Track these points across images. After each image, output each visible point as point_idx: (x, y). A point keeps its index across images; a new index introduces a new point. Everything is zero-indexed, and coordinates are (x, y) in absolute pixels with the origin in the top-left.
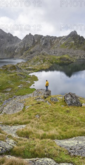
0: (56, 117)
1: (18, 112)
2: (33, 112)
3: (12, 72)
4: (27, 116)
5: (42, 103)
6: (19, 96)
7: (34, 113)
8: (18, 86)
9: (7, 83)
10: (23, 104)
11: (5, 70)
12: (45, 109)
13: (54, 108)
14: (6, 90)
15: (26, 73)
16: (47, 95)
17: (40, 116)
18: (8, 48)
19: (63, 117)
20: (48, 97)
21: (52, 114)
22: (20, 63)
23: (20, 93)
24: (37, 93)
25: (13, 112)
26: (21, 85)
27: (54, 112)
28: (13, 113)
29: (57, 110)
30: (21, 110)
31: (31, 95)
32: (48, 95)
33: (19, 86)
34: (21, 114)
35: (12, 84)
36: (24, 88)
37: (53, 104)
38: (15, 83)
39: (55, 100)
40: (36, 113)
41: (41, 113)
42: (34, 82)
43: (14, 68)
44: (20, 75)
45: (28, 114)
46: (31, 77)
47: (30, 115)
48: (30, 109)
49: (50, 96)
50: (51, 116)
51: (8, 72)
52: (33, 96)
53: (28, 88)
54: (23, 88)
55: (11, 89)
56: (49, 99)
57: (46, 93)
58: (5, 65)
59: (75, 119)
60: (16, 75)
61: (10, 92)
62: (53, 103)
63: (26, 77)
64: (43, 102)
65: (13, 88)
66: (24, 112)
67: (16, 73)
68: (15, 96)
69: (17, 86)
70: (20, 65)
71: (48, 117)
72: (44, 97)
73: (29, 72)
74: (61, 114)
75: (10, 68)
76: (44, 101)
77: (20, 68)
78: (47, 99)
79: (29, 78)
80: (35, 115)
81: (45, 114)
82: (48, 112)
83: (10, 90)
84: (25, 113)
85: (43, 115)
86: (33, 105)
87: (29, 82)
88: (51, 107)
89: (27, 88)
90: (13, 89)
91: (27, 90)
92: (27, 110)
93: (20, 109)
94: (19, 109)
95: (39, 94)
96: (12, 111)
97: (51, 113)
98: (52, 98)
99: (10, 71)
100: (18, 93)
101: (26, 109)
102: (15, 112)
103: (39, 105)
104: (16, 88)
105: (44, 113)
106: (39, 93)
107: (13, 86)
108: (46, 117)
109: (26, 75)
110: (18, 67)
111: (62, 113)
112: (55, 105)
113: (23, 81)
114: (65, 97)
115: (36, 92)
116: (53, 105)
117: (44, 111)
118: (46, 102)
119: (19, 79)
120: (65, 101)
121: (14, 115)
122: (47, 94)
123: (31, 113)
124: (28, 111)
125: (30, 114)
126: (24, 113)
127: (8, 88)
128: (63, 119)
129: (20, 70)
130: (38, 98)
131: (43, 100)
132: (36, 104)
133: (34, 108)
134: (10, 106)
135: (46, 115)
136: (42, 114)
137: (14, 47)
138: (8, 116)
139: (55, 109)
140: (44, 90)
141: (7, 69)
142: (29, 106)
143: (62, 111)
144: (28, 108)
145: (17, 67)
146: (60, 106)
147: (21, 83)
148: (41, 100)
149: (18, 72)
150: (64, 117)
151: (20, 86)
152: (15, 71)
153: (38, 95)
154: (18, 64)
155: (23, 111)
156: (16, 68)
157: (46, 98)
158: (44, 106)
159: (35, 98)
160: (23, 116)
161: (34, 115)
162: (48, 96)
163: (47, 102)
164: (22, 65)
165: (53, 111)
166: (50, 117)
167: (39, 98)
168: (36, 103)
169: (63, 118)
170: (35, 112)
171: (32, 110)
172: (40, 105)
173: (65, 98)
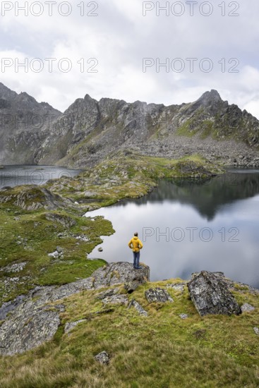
0: (163, 356)
1: (38, 344)
2: (89, 344)
3: (29, 208)
4: (66, 359)
5: (120, 309)
6: (50, 289)
7: (90, 348)
8: (48, 252)
9: (13, 244)
10: (58, 316)
11: (8, 201)
12: (129, 330)
13: (157, 324)
14: (9, 269)
15: (75, 211)
16: (136, 282)
17: (110, 357)
18: (20, 136)
19: (183, 353)
20: (138, 288)
21: (148, 348)
22: (56, 181)
23: (56, 277)
24: (106, 277)
25: (24, 347)
26: (60, 248)
27: (155, 339)
28: (22, 351)
29: (164, 332)
30: (49, 339)
31: (86, 282)
32: (139, 280)
33: (53, 254)
34: (47, 354)
35: (29, 248)
36: (69, 259)
37: (154, 311)
38: (38, 244)
39: (159, 297)
40: (99, 346)
41: (114, 346)
42: (102, 237)
43: (37, 195)
44: (57, 216)
45: (71, 351)
46: (92, 223)
47: (77, 354)
48: (77, 333)
49: (145, 284)
50: (145, 352)
51: (16, 208)
52: (93, 286)
53: (83, 259)
54: (65, 259)
55: (24, 264)
56: (140, 294)
57: (133, 275)
58: (8, 188)
59: (221, 357)
60: (44, 217)
61: (21, 274)
62: (153, 306)
63: (76, 224)
64: (123, 304)
65: (32, 261)
66: (58, 345)
67: (43, 210)
68: (37, 288)
69: (46, 254)
70: (55, 185)
71: (137, 358)
72: (126, 287)
73: (84, 206)
74: (179, 343)
75: (25, 195)
76: (126, 302)
77: (57, 196)
78: (135, 293)
79: (85, 225)
80: (95, 354)
81: (128, 349)
82: (138, 340)
83: (21, 266)
84: (62, 348)
85: (121, 353)
86: (88, 318)
87: (86, 239)
88: (145, 323)
89: (78, 260)
90: (33, 265)
91: (80, 267)
92: (70, 337)
93: (46, 336)
94: (42, 334)
95: (113, 279)
96: (19, 341)
97: (147, 342)
98: (151, 290)
99: (23, 206)
100: (50, 276)
101: (67, 331)
102: (29, 348)
103: (108, 315)
104: (42, 259)
105: (125, 343)
106: (112, 276)
107: (31, 253)
108: (129, 358)
109: (77, 217)
110: (49, 192)
111: (182, 338)
112: (159, 314)
113: (65, 235)
114: (191, 287)
115: (103, 274)
116: (155, 315)
117: (125, 336)
118: (132, 304)
119: (53, 231)
120: (190, 299)
121: (25, 358)
122: (135, 279)
123: (83, 349)
124: (72, 341)
125: (79, 352)
126: (58, 349)
127: (16, 260)
128: (183, 360)
129: (55, 202)
130: (107, 292)
131: (123, 300)
132: (101, 313)
133: (93, 330)
134: (14, 326)
135: (129, 353)
136: (117, 349)
137: (37, 133)
138: (5, 363)
139: (159, 327)
140: (126, 264)
141: (14, 199)
142: (76, 323)
143: (181, 333)
144: (72, 328)
145: (46, 194)
146: (176, 317)
147: (60, 244)
148: (116, 300)
149: (49, 209)
150: (186, 353)
151: (56, 252)
152: (39, 204)
153: (108, 284)
154: (51, 182)
155: (56, 340)
156: (44, 196)
157: (131, 292)
158: (124, 318)
159: (97, 294)
160: (55, 358)
161: (91, 355)
162: (140, 285)
163: (137, 305)
164: (62, 187)
165: (153, 333)
166: (142, 355)
167: (110, 294)
168: (102, 309)
169: (186, 356)
170: (96, 342)
171: (85, 335)
172: (113, 316)
173: (189, 291)
